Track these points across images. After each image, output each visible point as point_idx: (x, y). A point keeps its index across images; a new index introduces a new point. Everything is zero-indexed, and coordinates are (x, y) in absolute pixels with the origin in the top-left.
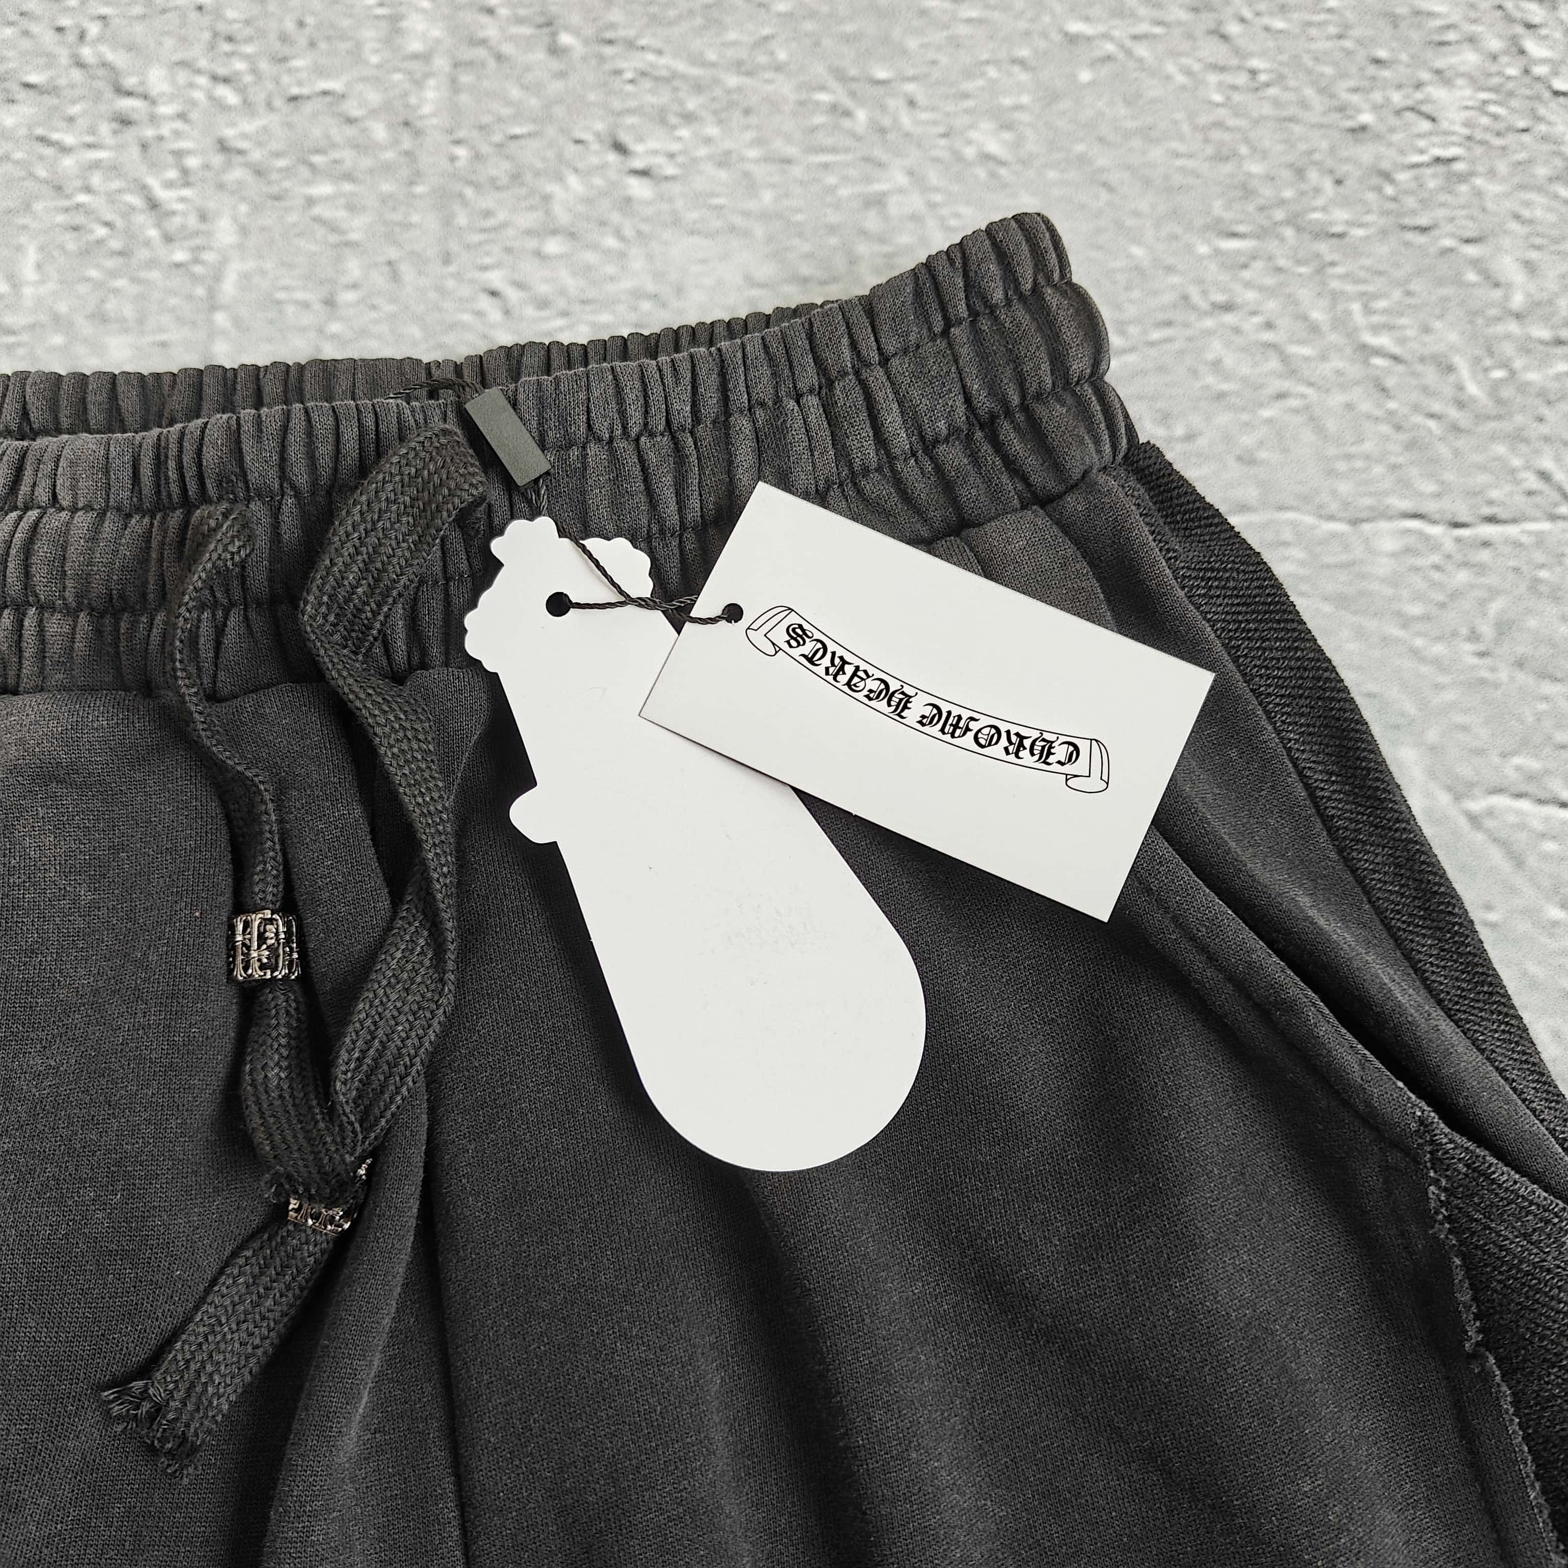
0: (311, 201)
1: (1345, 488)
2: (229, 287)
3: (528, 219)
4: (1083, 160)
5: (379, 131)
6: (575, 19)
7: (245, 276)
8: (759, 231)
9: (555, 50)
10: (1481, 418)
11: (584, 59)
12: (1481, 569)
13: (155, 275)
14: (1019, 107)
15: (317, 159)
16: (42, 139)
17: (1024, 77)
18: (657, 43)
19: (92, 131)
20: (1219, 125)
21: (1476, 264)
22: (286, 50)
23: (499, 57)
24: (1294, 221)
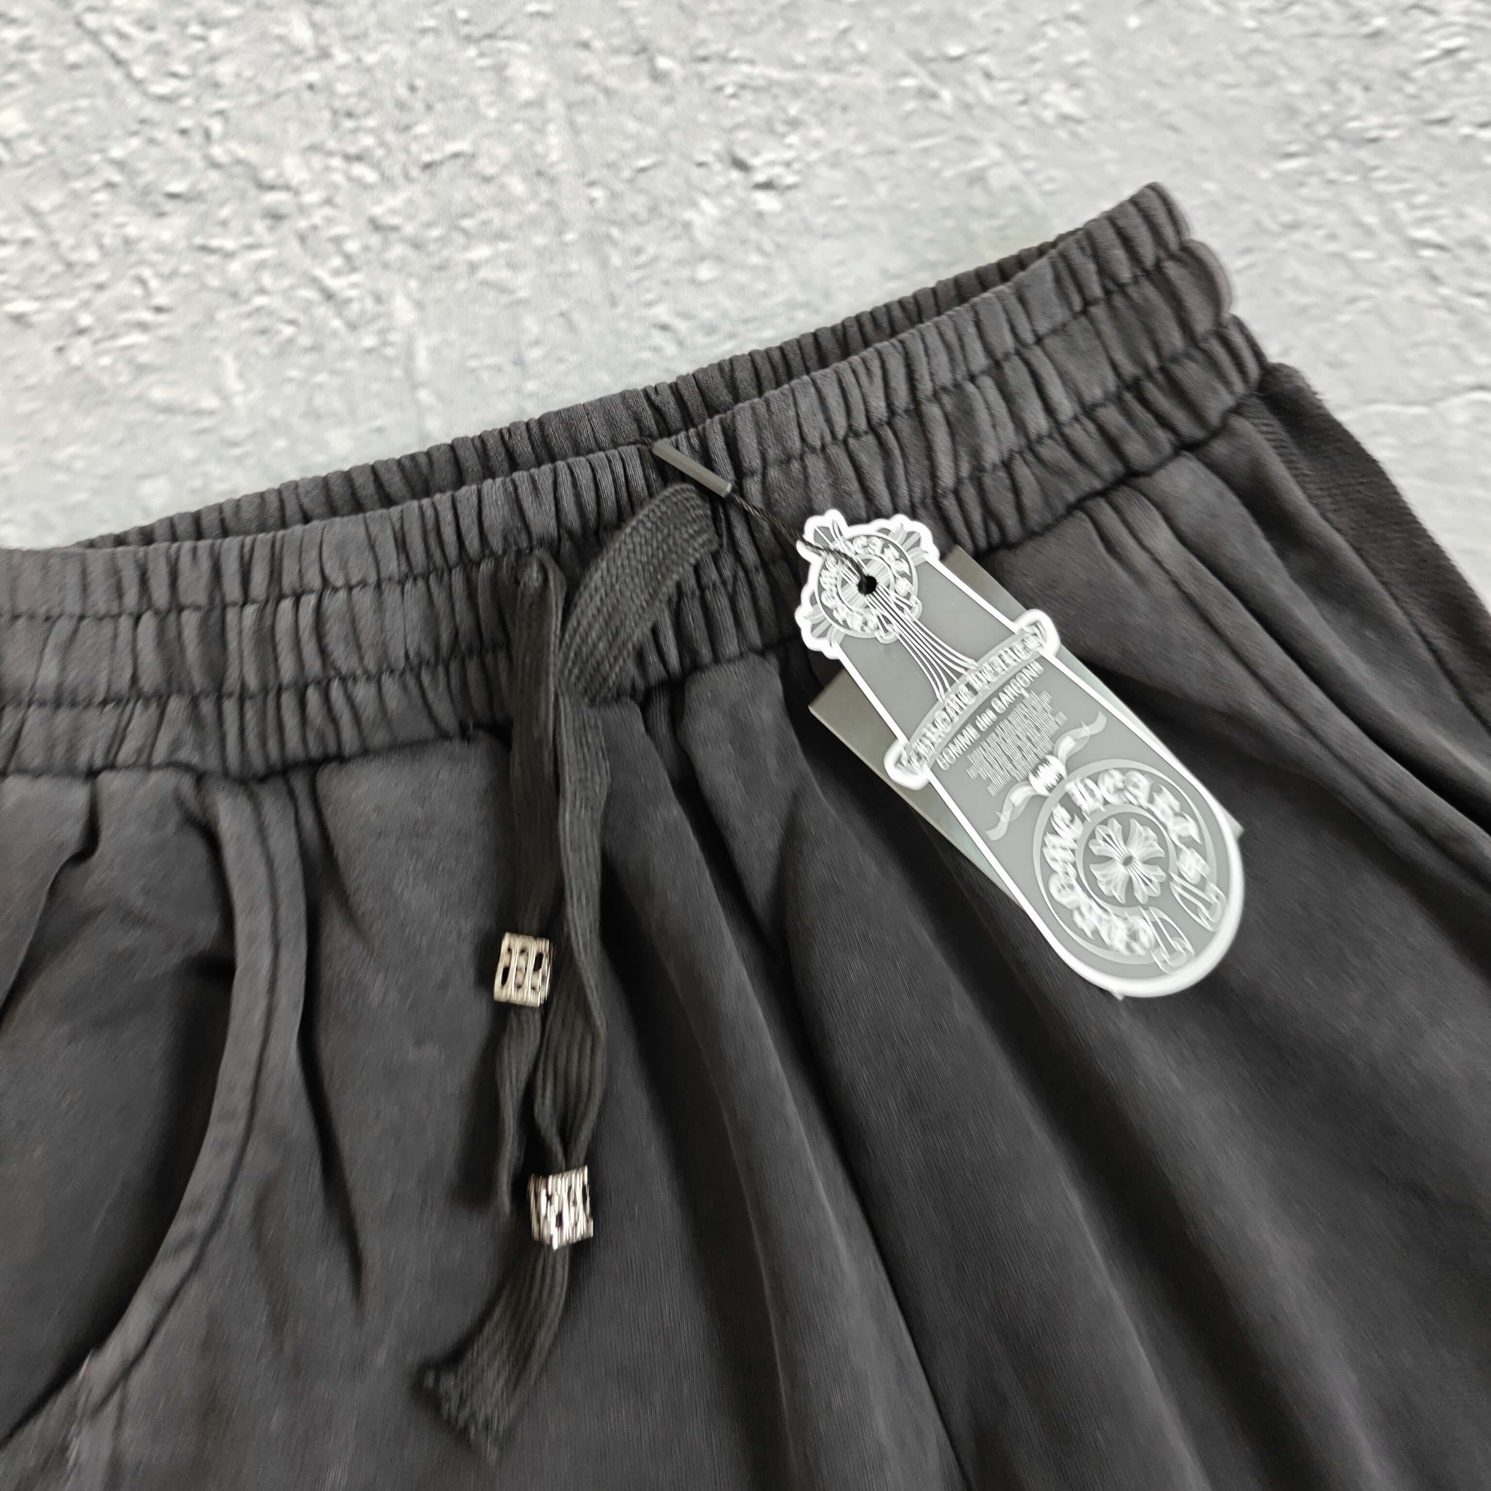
0: (473, 267)
1: (1417, 374)
2: (423, 364)
3: (676, 250)
4: (1148, 106)
5: (517, 186)
6: (666, 41)
9: (658, 76)
11: (685, 80)
13: (350, 364)
14: (1081, 64)
15: (468, 223)
16: (204, 249)
17: (1079, 32)
18: (748, 54)
19: (249, 232)
20: (1257, 51)
22: (406, 118)
23: (608, 92)
24: (1336, 134)
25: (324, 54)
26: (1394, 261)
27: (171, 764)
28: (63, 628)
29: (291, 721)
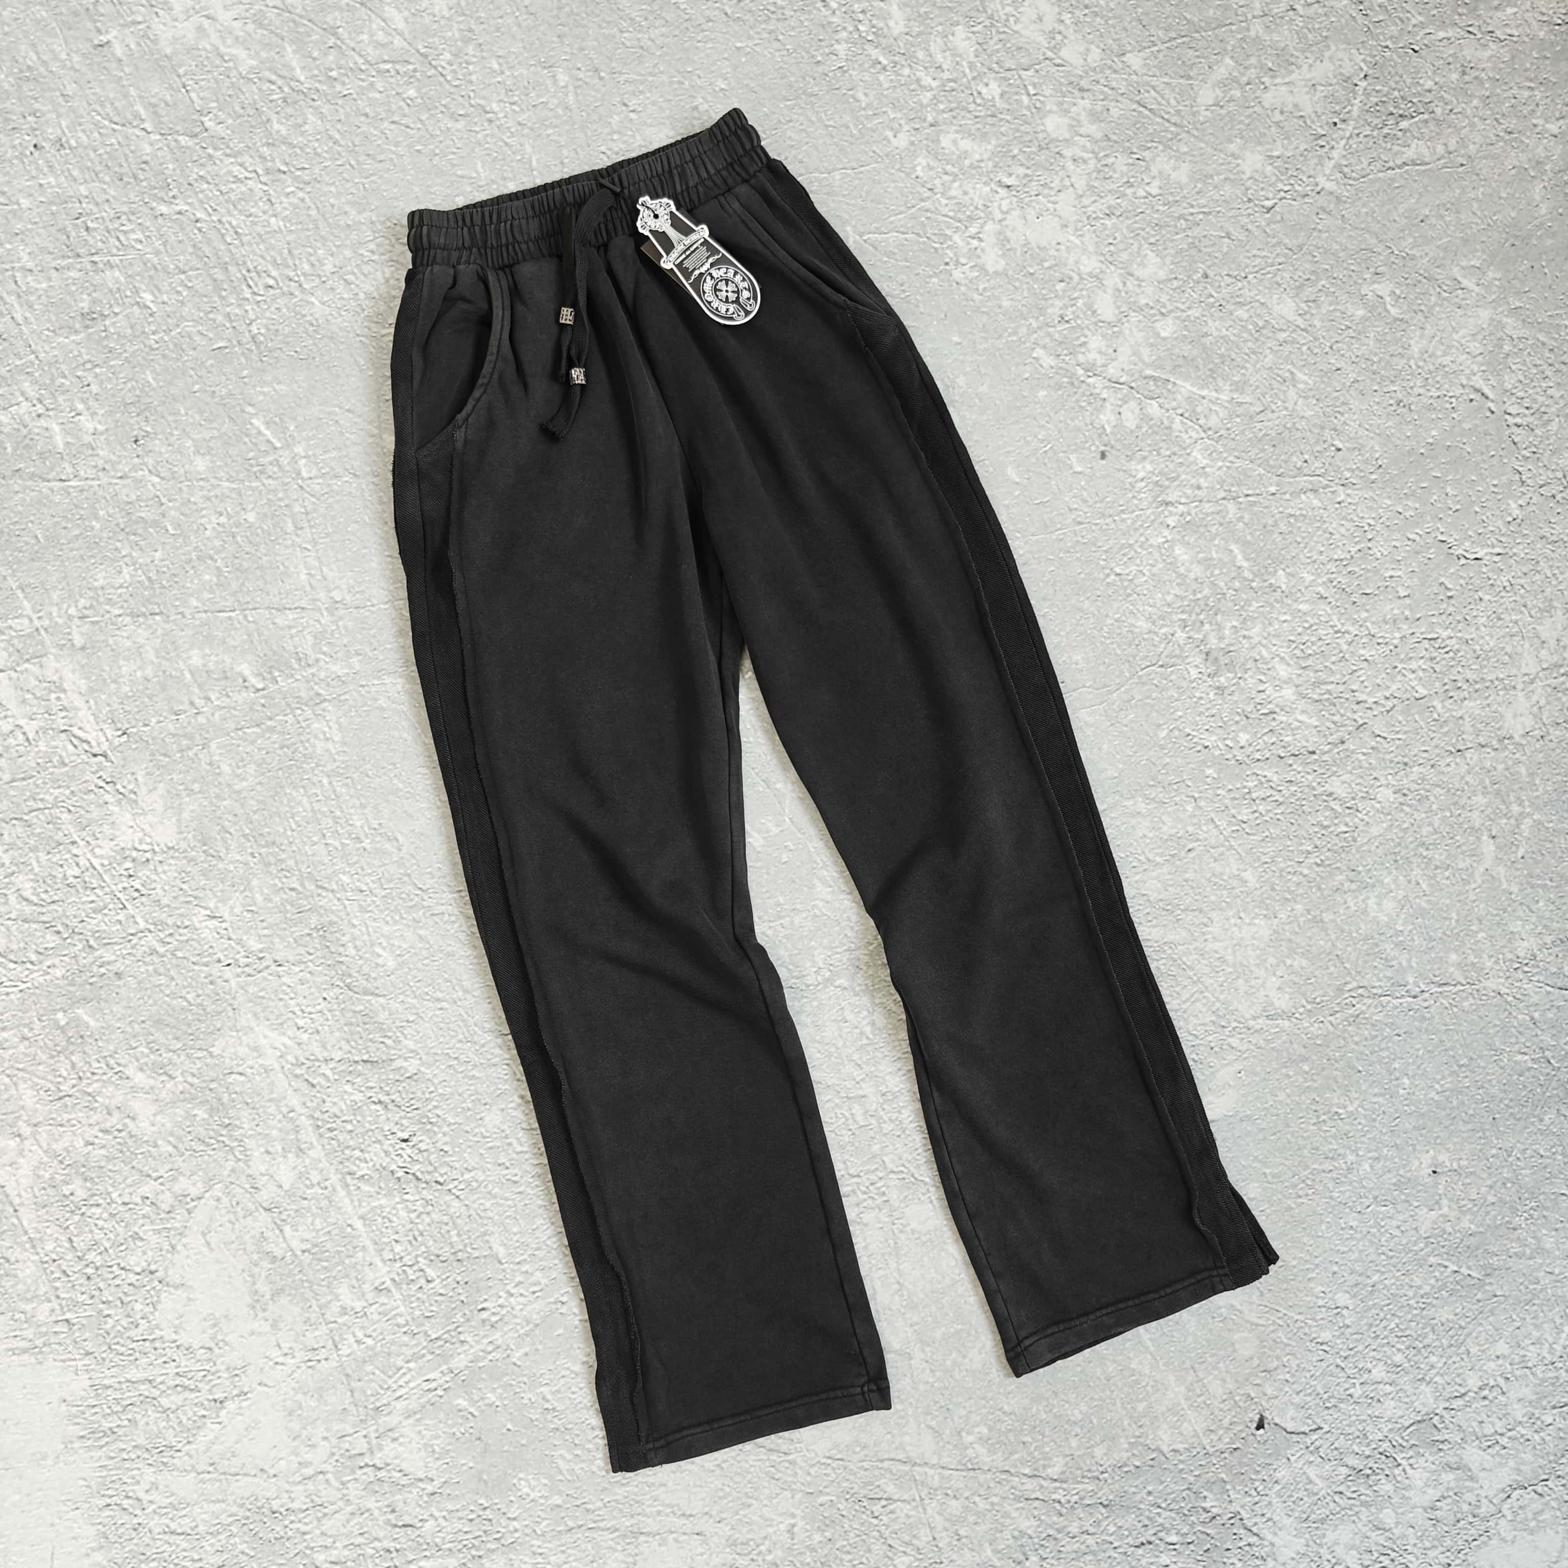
0: (548, 135)
1: (826, 164)
2: (534, 163)
3: (607, 130)
4: (747, 85)
5: (560, 111)
6: (603, 67)
7: (538, 160)
8: (667, 122)
9: (601, 78)
10: (857, 139)
11: (609, 79)
12: (861, 179)
13: (514, 164)
15: (546, 123)
16: (470, 131)
17: (727, 63)
18: (628, 71)
19: (483, 125)
20: (781, 68)
21: (853, 96)
22: (527, 92)
23: (586, 83)
24: (804, 93)
25: (502, 73)
26: (820, 131)
27: (474, 263)
28: (444, 230)
29: (505, 254)
